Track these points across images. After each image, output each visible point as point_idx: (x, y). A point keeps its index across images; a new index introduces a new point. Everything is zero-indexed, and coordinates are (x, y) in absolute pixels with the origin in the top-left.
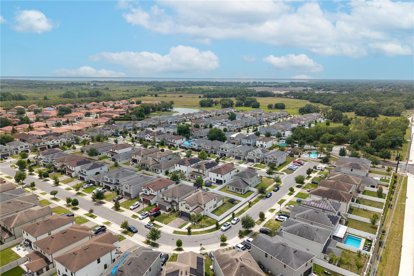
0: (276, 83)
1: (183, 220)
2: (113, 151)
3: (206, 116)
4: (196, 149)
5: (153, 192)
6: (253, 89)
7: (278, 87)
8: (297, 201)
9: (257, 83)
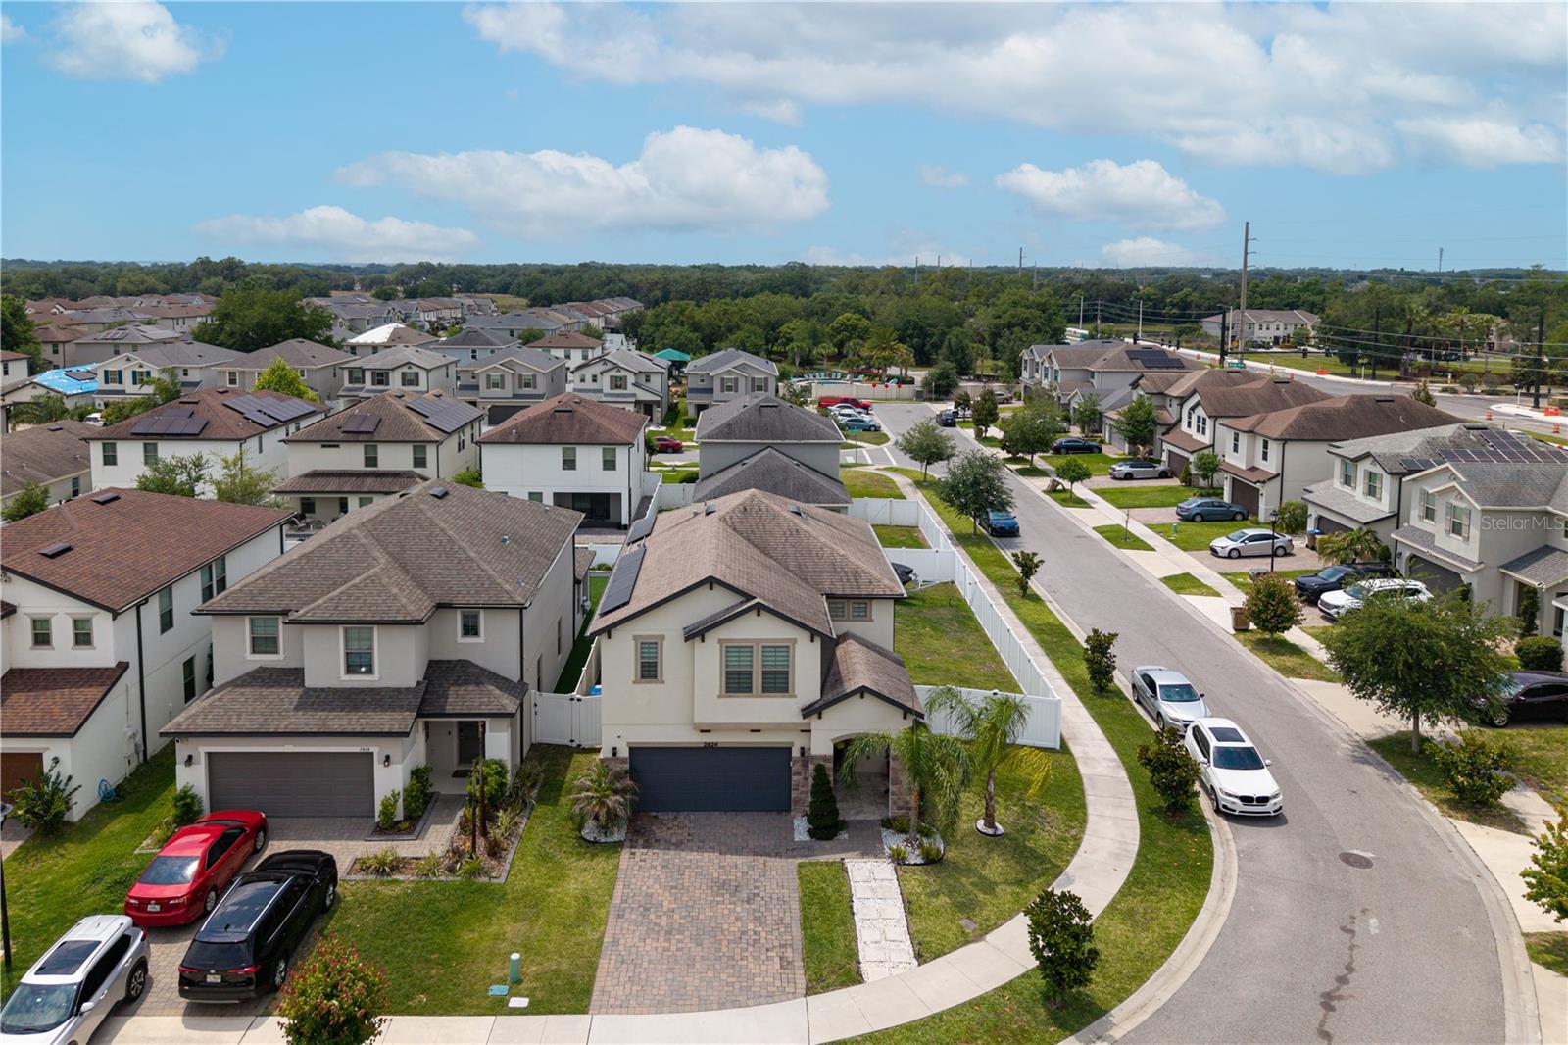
5: (62, 632)
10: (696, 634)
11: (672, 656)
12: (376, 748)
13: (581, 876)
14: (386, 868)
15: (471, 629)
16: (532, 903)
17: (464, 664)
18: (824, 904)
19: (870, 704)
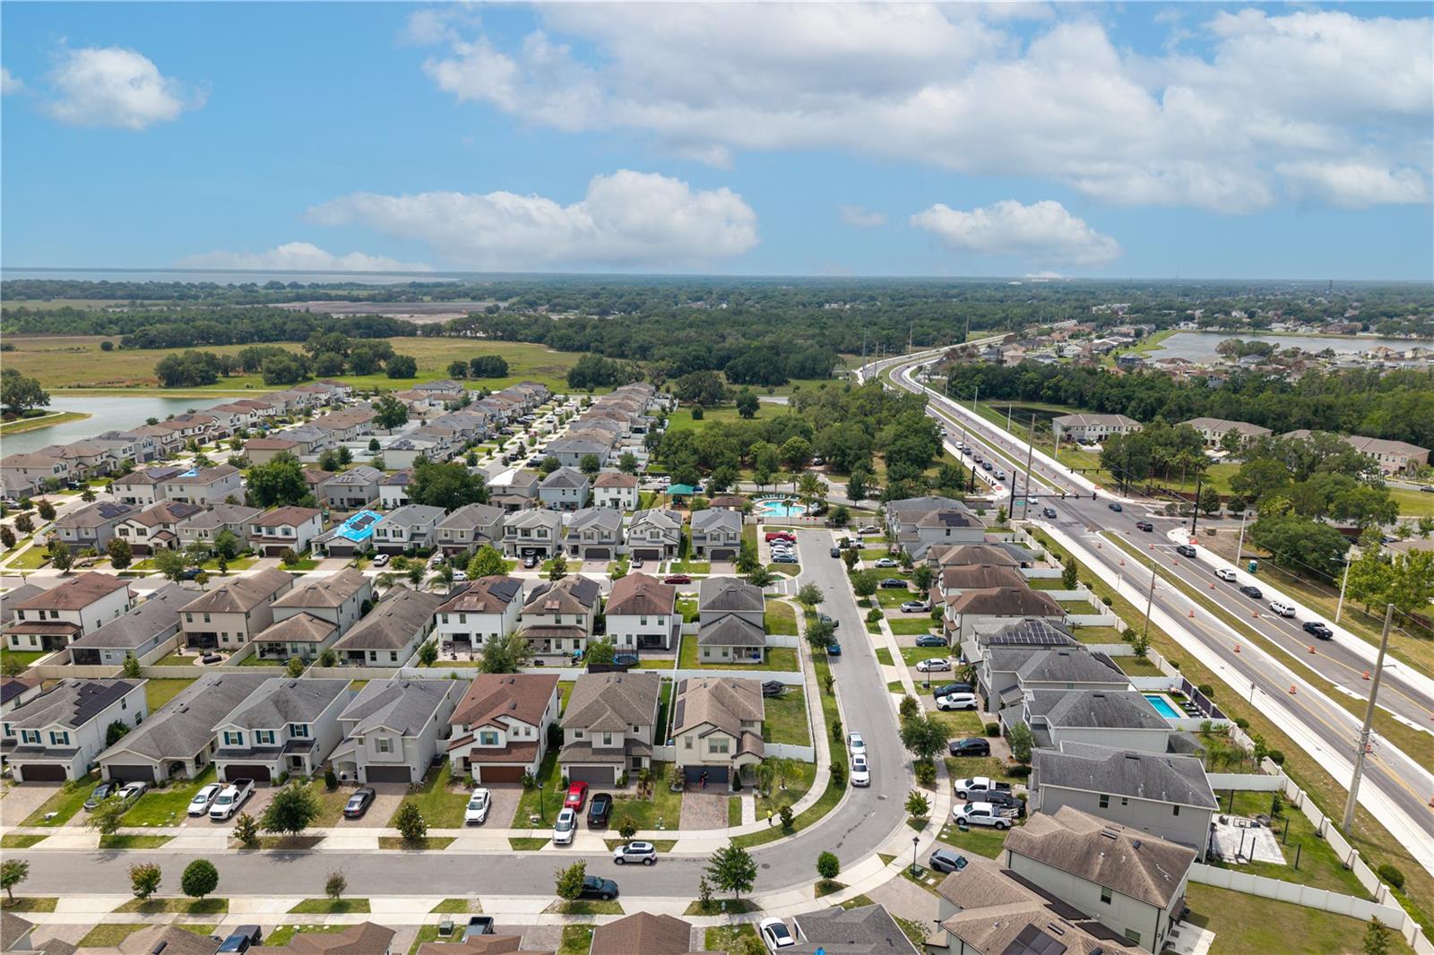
0: (360, 285)
1: (714, 796)
2: (49, 618)
3: (255, 419)
4: (406, 547)
5: (522, 732)
6: (303, 310)
7: (385, 301)
8: (919, 644)
9: (284, 287)
10: (702, 736)
11: (695, 742)
12: (615, 765)
13: (673, 800)
14: (622, 797)
15: (636, 730)
16: (661, 806)
17: (635, 740)
18: (735, 808)
19: (750, 756)
